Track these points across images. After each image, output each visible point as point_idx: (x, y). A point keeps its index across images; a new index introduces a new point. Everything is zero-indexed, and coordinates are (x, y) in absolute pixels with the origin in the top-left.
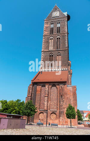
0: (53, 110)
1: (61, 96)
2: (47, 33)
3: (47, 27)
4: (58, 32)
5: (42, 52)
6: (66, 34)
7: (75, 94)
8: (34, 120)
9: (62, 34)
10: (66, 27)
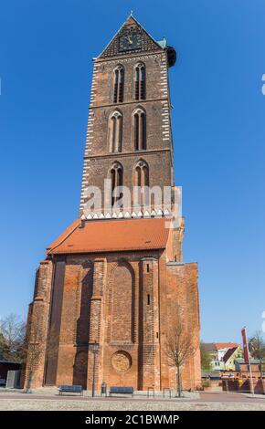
0: (122, 343)
1: (149, 296)
2: (102, 98)
3: (101, 82)
4: (137, 95)
5: (85, 158)
6: (163, 102)
7: (192, 289)
8: (58, 377)
9: (152, 103)
10: (162, 81)
